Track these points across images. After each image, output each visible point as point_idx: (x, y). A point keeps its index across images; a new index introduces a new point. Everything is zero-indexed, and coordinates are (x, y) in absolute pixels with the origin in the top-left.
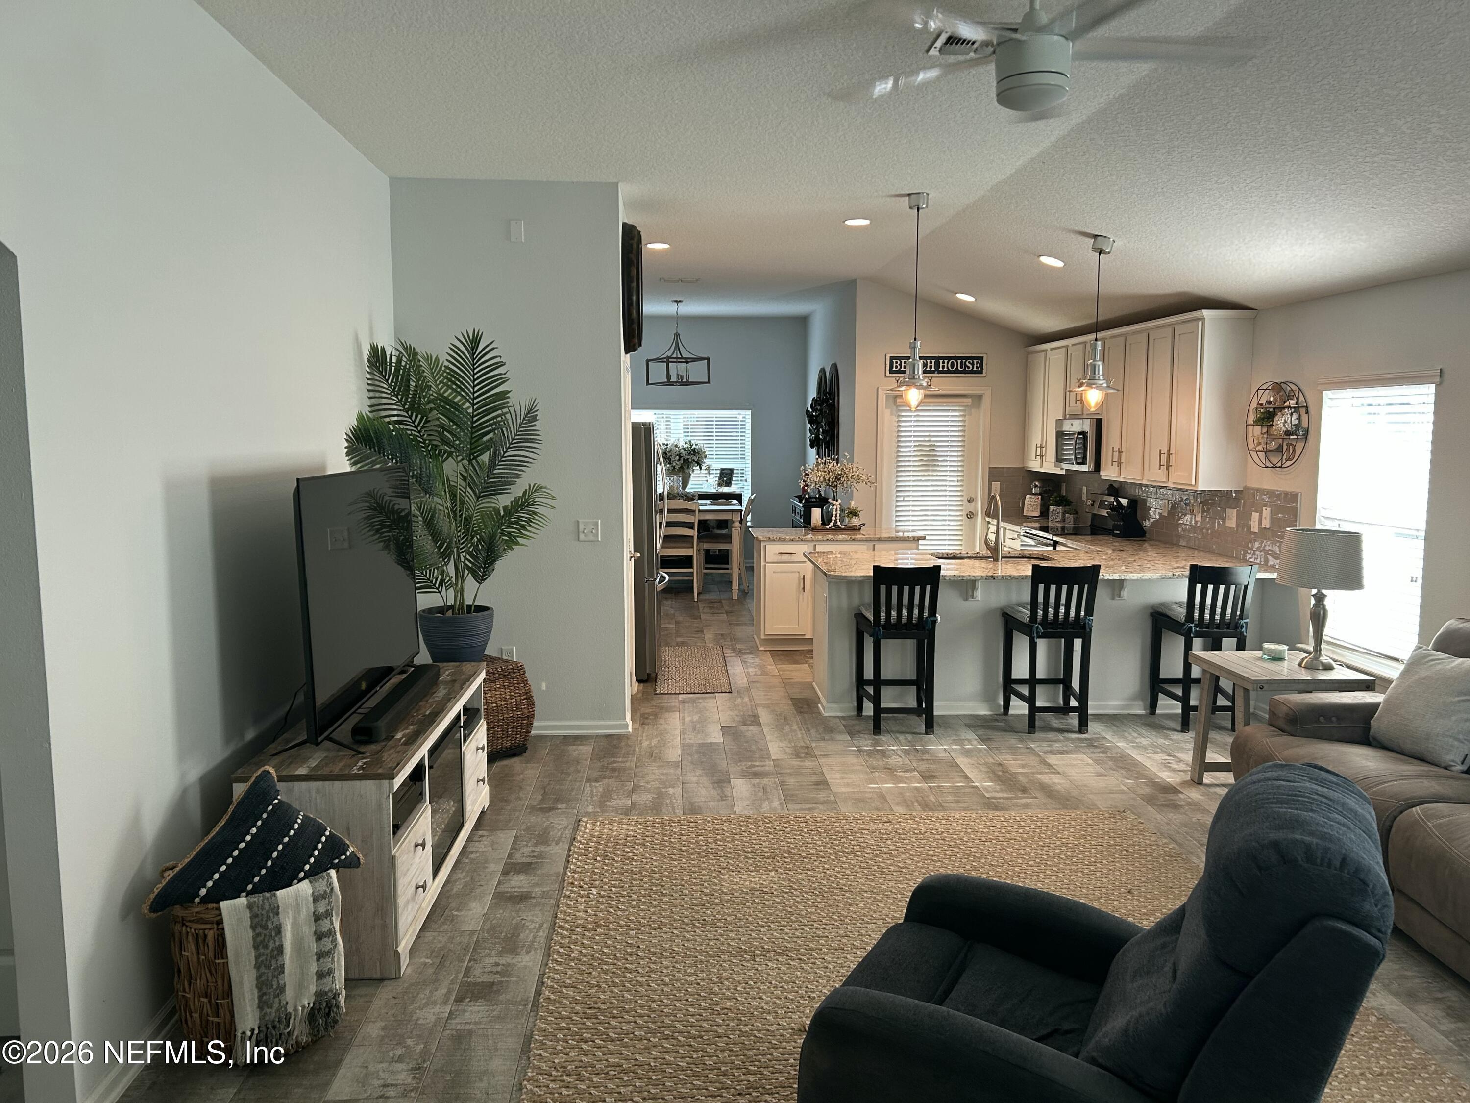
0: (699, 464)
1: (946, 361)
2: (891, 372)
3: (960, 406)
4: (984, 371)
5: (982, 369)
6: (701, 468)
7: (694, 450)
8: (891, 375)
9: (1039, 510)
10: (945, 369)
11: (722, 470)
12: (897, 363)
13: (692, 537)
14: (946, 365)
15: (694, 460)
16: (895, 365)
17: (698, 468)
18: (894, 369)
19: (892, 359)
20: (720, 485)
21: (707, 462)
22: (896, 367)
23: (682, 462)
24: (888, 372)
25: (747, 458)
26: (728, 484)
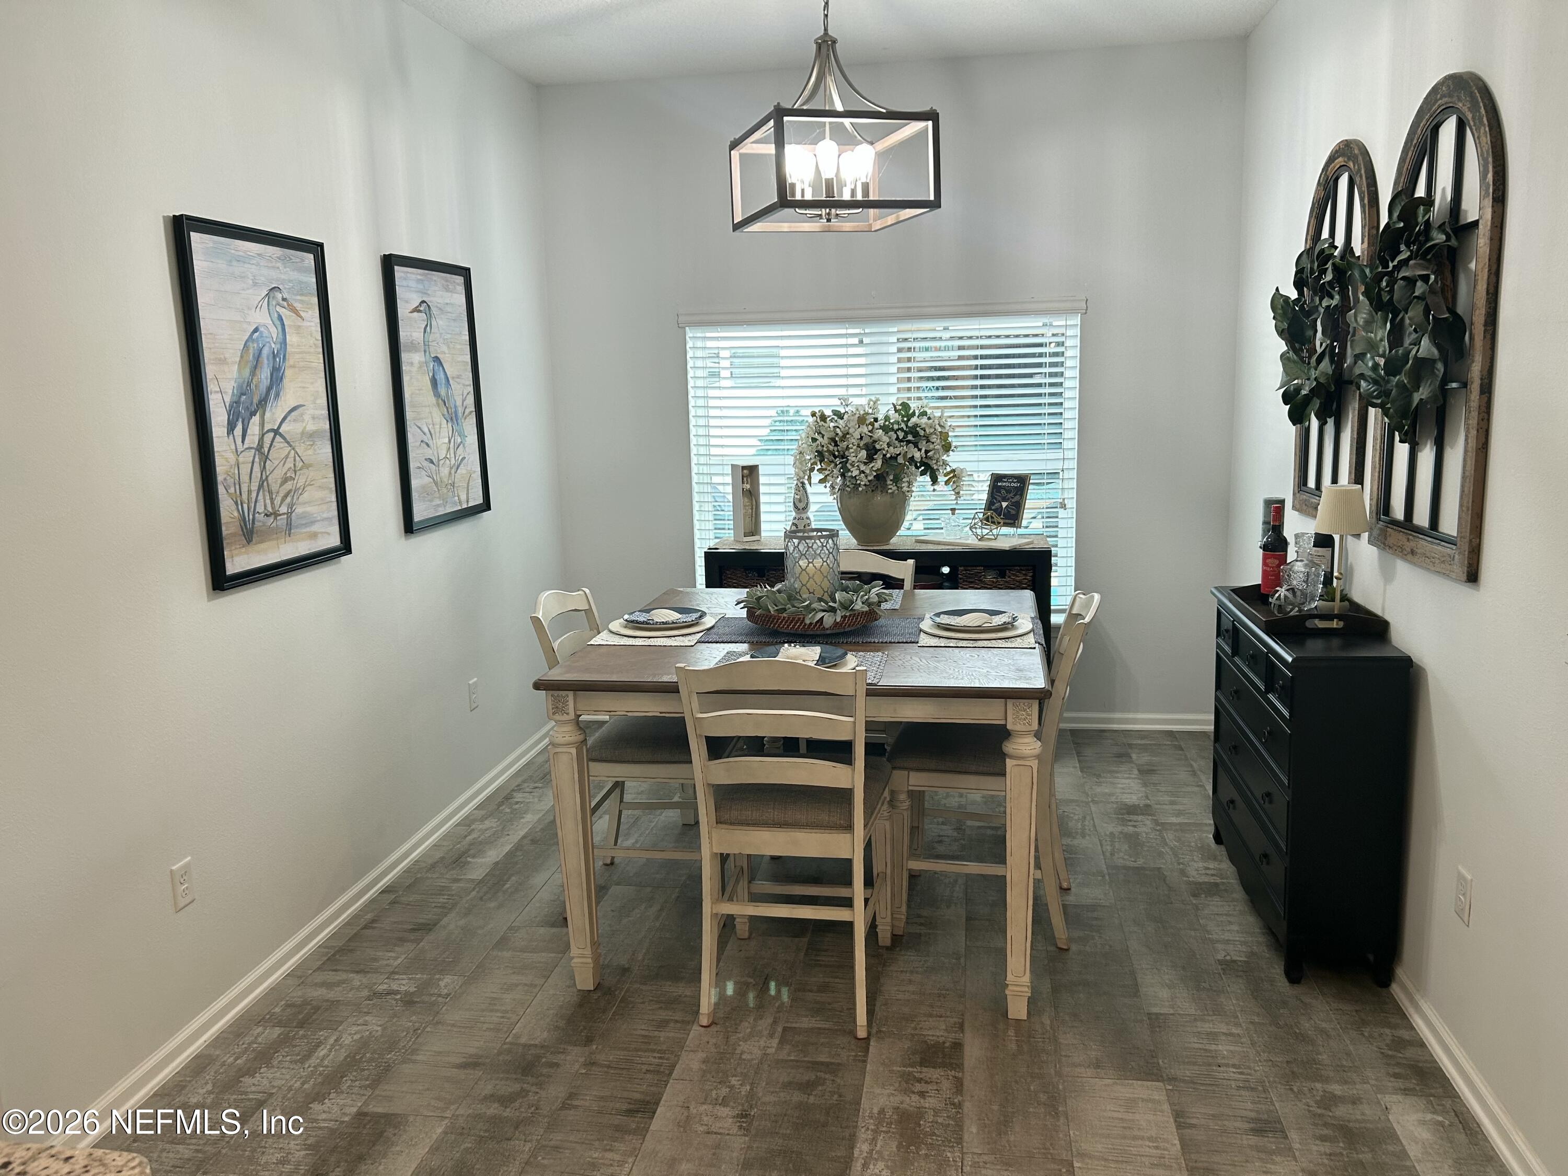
0: (929, 468)
6: (934, 481)
7: (914, 430)
11: (997, 479)
15: (912, 459)
17: (927, 478)
20: (988, 520)
23: (878, 464)
25: (1066, 445)
26: (1012, 517)
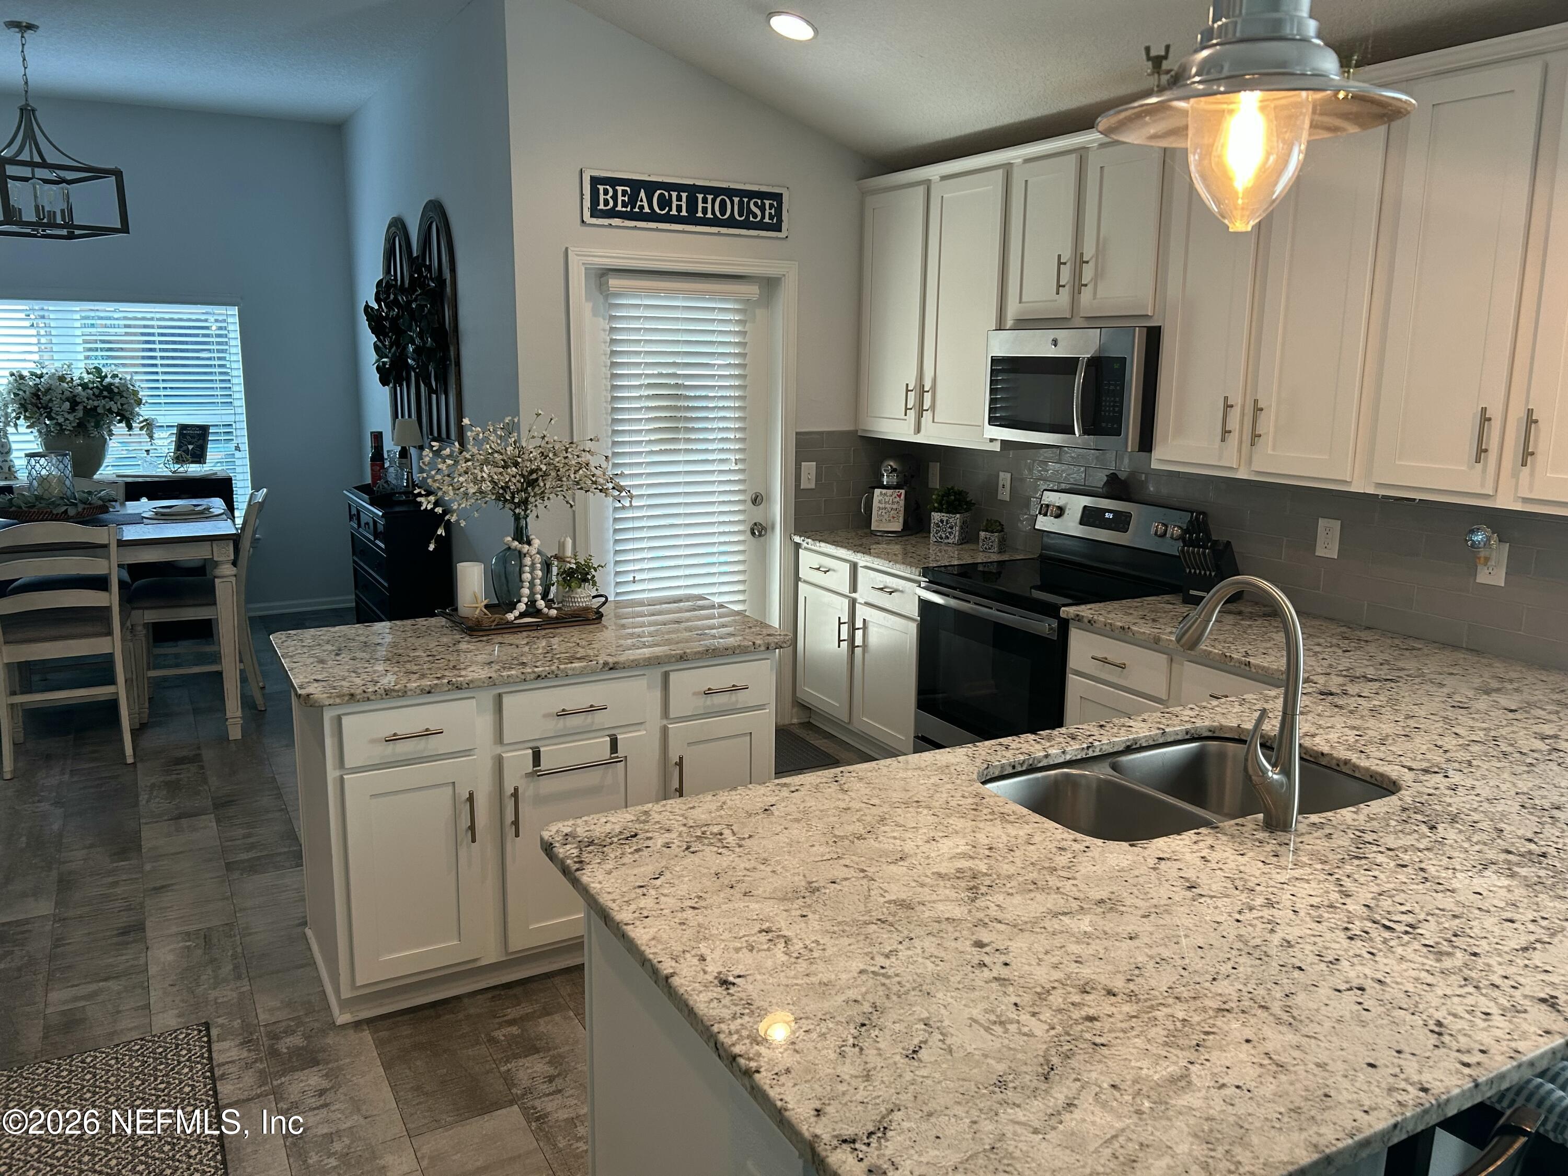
0: (125, 418)
1: (710, 197)
2: (595, 213)
3: (736, 301)
4: (784, 226)
5: (780, 221)
6: (130, 427)
7: (109, 388)
8: (594, 221)
9: (901, 520)
10: (709, 215)
11: (182, 428)
12: (606, 192)
13: (108, 609)
14: (709, 206)
15: (110, 411)
16: (602, 197)
17: (123, 425)
18: (601, 207)
19: (595, 181)
20: (178, 459)
21: (144, 412)
22: (606, 203)
23: (80, 413)
24: (587, 213)
25: (236, 403)
26: (199, 457)
